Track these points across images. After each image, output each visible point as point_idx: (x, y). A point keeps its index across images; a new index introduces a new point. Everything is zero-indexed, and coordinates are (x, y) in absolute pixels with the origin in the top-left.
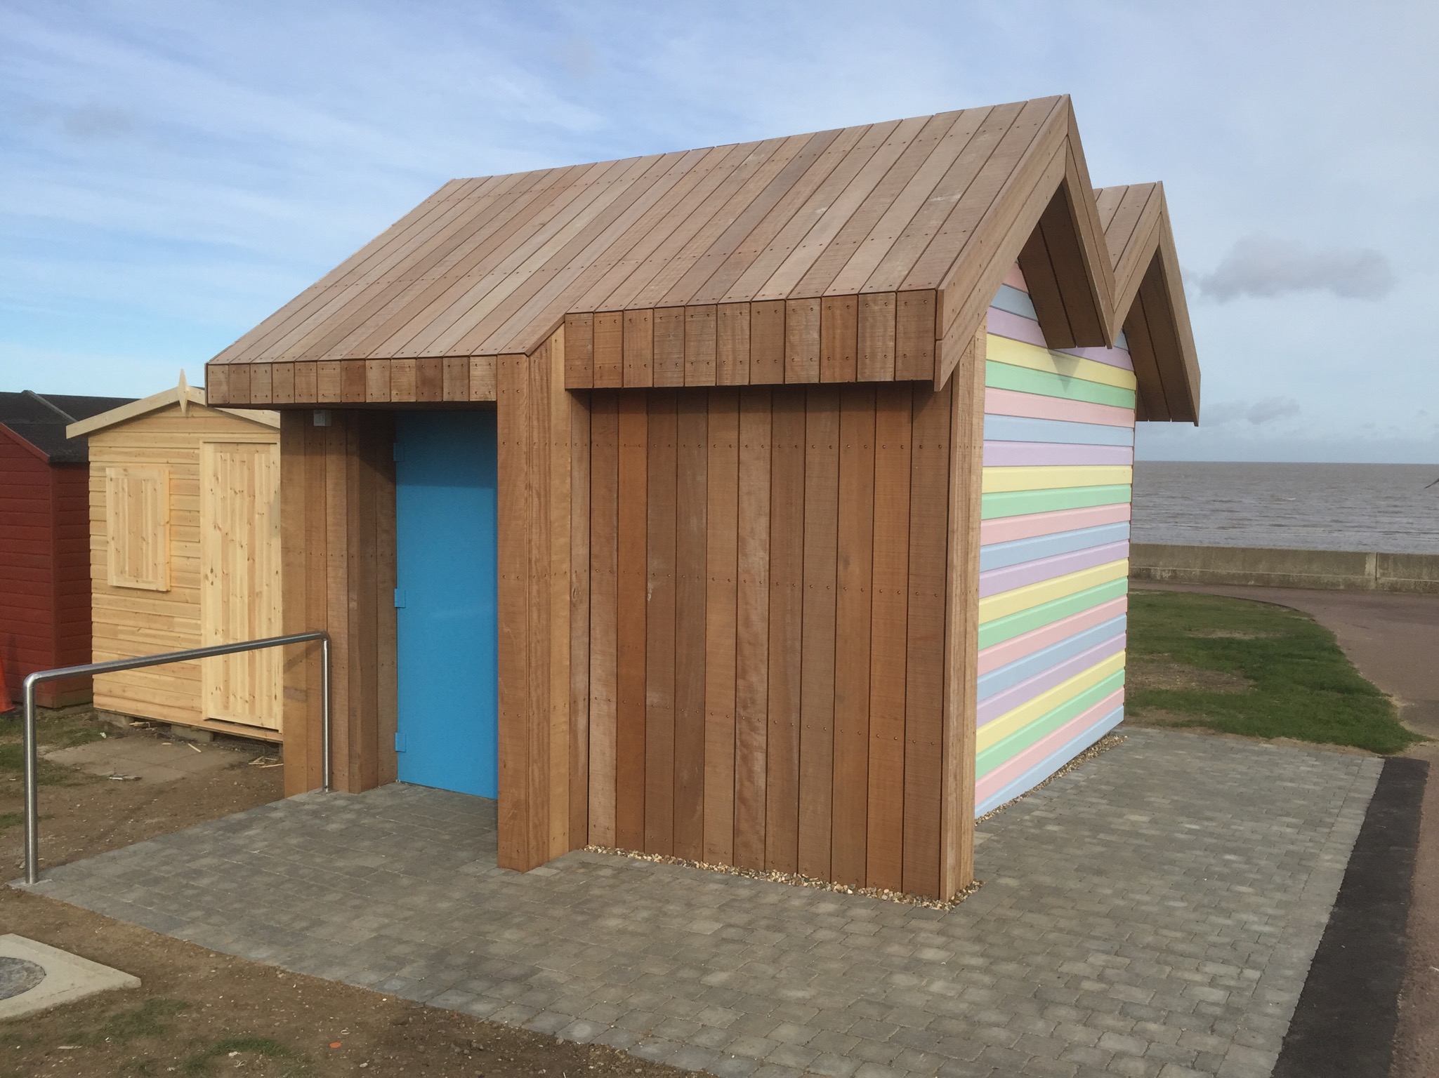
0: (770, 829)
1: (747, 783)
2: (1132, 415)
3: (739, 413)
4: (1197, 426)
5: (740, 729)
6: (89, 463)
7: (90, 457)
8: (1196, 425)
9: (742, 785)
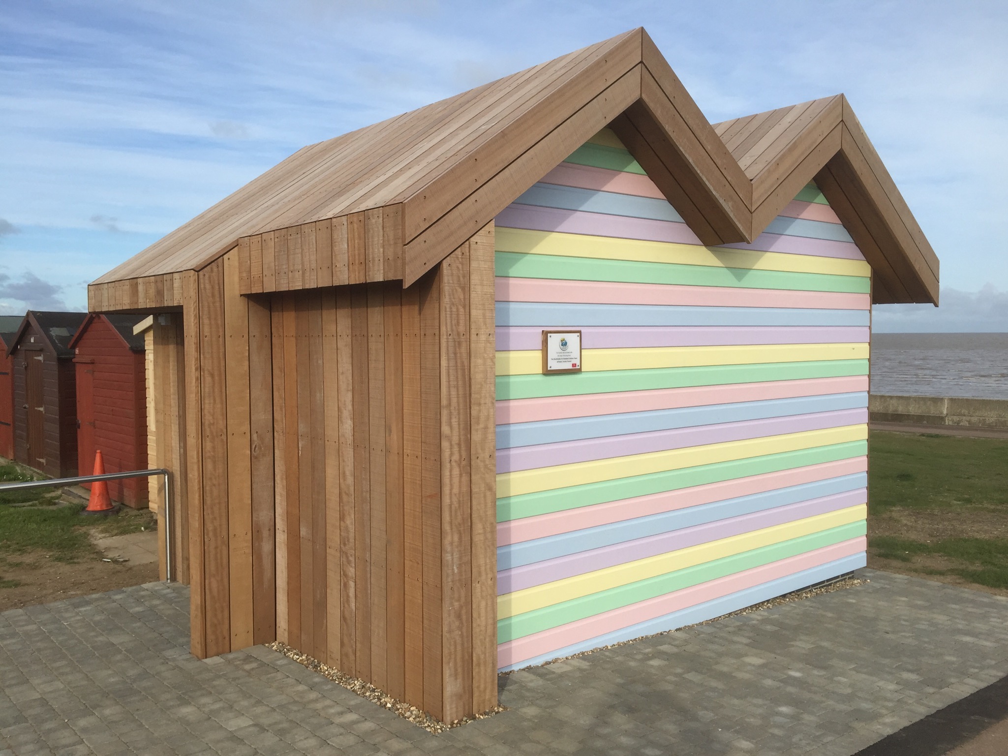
0: (358, 645)
1: (346, 605)
2: (867, 298)
3: (336, 309)
4: (938, 307)
5: (343, 560)
6: (145, 350)
7: (146, 347)
8: (936, 305)
9: (344, 606)
